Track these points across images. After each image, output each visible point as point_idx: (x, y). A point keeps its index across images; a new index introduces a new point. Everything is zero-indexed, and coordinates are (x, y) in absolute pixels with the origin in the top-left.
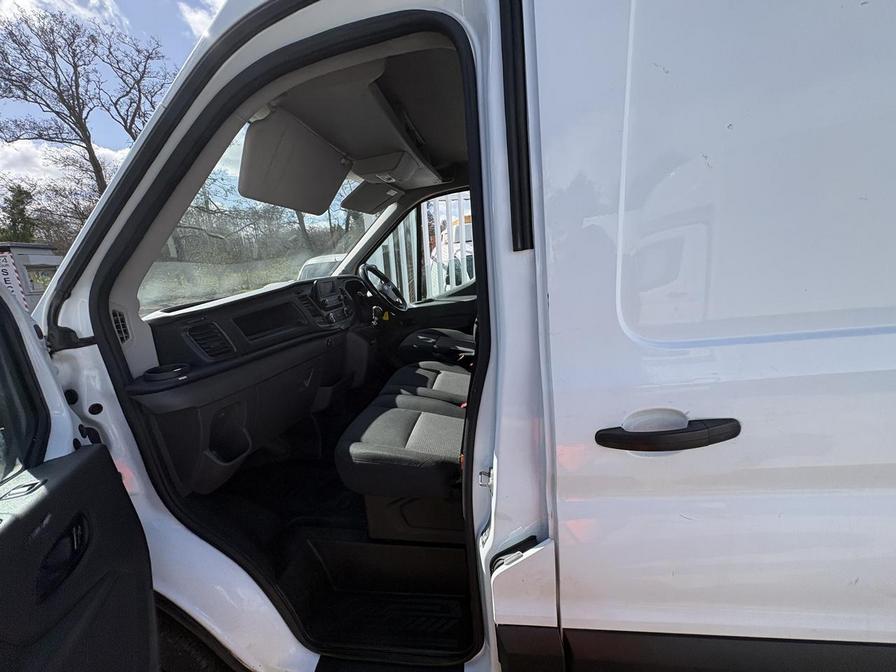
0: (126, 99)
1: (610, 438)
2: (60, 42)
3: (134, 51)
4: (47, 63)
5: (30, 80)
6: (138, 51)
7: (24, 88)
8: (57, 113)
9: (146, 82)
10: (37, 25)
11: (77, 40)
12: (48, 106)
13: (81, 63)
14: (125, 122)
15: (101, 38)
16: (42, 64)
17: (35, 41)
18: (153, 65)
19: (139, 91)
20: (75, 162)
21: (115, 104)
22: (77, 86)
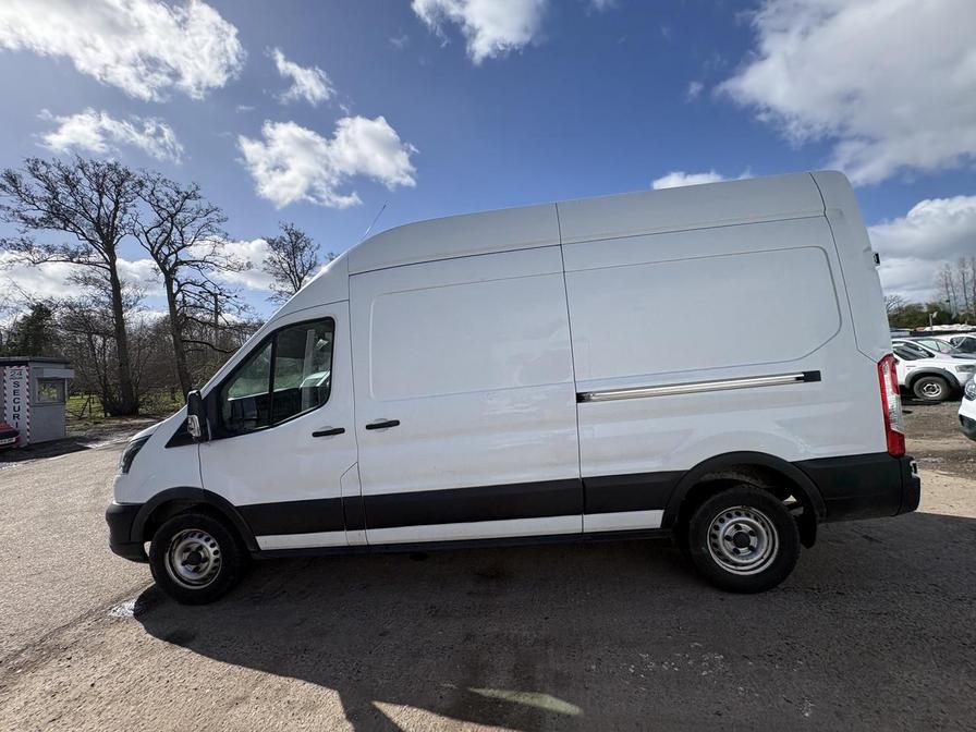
0: (158, 230)
1: (369, 427)
2: (108, 183)
3: (174, 194)
4: (91, 200)
5: (74, 214)
6: (178, 193)
7: (66, 222)
8: (91, 241)
9: (180, 216)
10: (92, 170)
11: (126, 184)
12: (83, 234)
13: (122, 200)
14: (153, 248)
15: (148, 183)
16: (87, 201)
17: (85, 182)
18: (189, 203)
19: (172, 224)
20: (96, 281)
21: (146, 233)
22: (115, 217)
